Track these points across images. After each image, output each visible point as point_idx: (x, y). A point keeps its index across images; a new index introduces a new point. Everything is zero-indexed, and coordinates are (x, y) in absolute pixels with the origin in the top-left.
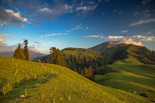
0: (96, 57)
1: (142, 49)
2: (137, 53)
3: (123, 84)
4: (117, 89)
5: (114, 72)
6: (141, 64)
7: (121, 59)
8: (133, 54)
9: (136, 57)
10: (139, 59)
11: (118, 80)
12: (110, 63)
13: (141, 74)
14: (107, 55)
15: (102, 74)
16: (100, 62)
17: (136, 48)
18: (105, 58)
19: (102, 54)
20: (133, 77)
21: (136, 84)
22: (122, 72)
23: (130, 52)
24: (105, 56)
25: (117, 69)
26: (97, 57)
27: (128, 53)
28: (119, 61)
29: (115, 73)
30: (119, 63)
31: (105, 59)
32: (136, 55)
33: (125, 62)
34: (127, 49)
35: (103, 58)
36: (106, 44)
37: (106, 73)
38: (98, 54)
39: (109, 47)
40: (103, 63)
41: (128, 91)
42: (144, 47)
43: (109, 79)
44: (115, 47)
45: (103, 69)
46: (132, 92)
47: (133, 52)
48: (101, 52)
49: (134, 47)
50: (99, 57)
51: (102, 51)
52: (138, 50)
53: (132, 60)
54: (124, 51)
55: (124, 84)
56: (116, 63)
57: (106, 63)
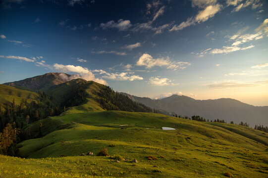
0: (26, 102)
1: (106, 89)
2: (99, 95)
3: (77, 146)
4: (63, 158)
5: (64, 128)
6: (103, 110)
7: (77, 105)
8: (94, 96)
9: (97, 100)
10: (102, 103)
11: (70, 140)
12: (57, 113)
13: (103, 124)
14: (51, 98)
15: (40, 136)
16: (35, 112)
17: (98, 87)
18: (48, 104)
19: (42, 97)
20: (92, 131)
21: (96, 140)
22: (77, 126)
23: (90, 93)
24: (48, 100)
25: (69, 123)
26: (29, 102)
27: (87, 95)
28: (73, 108)
29: (65, 130)
30: (74, 111)
31: (47, 106)
32: (98, 97)
33: (83, 109)
34: (86, 88)
35: (43, 103)
36: (51, 77)
37: (47, 134)
38: (32, 96)
39: (57, 84)
40: (43, 114)
41: (82, 155)
42: (108, 87)
43: (52, 143)
44: (68, 84)
45: (41, 126)
46: (88, 154)
47: (95, 93)
48: (39, 93)
49: (96, 86)
50: (34, 103)
51: (40, 90)
52: (100, 91)
53: (93, 106)
54: (81, 91)
55: (79, 145)
56: (68, 111)
57: (48, 114)
